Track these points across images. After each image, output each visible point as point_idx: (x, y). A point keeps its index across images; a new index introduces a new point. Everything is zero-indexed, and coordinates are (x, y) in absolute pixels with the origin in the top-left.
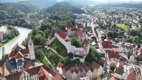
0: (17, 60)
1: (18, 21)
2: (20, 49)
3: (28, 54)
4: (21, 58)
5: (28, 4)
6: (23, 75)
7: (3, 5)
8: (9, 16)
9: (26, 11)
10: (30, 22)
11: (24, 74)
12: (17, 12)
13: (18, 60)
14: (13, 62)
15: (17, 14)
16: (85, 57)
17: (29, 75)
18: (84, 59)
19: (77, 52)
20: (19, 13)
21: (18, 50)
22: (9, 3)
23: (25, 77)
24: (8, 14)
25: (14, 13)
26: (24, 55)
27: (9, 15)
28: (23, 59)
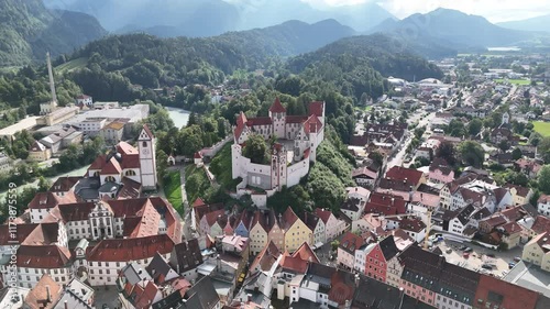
0: (103, 178)
1: (185, 94)
2: (119, 155)
3: (136, 170)
4: (115, 176)
5: (246, 42)
6: (96, 208)
7: (162, 45)
8: (167, 78)
9: (230, 65)
10: (219, 98)
11: (100, 208)
12: (195, 67)
13: (106, 180)
14: (95, 182)
15: (193, 72)
16: (270, 193)
17: (111, 211)
18: (264, 198)
19: (254, 178)
20: (200, 70)
21: (114, 155)
22: (183, 39)
23: (101, 215)
24: (167, 72)
25: (184, 68)
26: (126, 170)
27: (169, 75)
28: (118, 178)
